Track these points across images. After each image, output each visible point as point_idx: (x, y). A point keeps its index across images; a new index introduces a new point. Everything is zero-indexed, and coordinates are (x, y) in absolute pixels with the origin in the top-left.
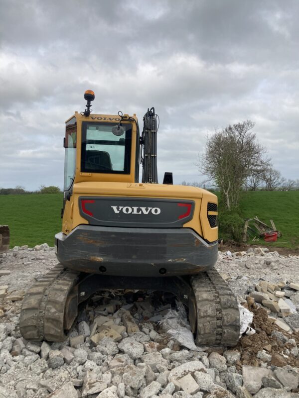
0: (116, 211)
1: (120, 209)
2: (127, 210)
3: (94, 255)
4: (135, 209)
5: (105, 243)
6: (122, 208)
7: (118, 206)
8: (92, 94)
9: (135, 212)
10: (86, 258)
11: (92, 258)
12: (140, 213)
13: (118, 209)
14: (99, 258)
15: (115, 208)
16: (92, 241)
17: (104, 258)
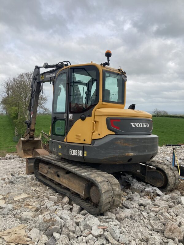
0: (133, 126)
1: (135, 125)
2: (138, 125)
3: (128, 152)
4: (141, 124)
5: (134, 145)
6: (136, 124)
7: (134, 123)
8: (110, 52)
9: (141, 127)
10: (123, 155)
11: (127, 154)
12: (143, 127)
13: (134, 124)
14: (131, 154)
15: (132, 124)
16: (126, 144)
17: (134, 153)
